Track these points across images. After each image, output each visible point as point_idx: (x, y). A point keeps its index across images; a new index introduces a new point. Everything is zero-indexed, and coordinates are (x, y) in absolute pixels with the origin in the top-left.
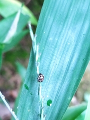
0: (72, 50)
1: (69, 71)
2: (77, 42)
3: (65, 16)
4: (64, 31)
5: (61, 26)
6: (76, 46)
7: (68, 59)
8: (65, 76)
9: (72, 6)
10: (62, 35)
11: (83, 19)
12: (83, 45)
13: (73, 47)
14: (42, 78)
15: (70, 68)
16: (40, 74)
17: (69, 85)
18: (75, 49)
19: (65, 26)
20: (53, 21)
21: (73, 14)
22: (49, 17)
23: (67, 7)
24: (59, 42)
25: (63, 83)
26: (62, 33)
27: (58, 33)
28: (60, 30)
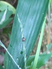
0: (31, 28)
1: (31, 38)
2: (34, 24)
3: (27, 12)
4: (27, 19)
5: (26, 17)
6: (33, 26)
7: (30, 32)
8: (29, 40)
9: (31, 7)
10: (26, 21)
11: (36, 13)
12: (36, 25)
13: (32, 26)
14: (24, 39)
15: (31, 37)
16: (23, 38)
17: (31, 44)
18: (33, 27)
19: (28, 17)
20: (22, 15)
21: (31, 11)
22: (20, 13)
23: (29, 8)
24: (25, 24)
25: (28, 43)
26: (27, 20)
27: (25, 20)
28: (25, 19)
